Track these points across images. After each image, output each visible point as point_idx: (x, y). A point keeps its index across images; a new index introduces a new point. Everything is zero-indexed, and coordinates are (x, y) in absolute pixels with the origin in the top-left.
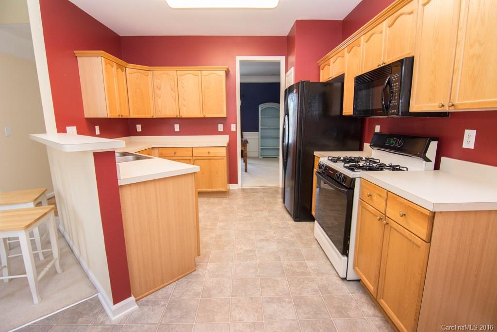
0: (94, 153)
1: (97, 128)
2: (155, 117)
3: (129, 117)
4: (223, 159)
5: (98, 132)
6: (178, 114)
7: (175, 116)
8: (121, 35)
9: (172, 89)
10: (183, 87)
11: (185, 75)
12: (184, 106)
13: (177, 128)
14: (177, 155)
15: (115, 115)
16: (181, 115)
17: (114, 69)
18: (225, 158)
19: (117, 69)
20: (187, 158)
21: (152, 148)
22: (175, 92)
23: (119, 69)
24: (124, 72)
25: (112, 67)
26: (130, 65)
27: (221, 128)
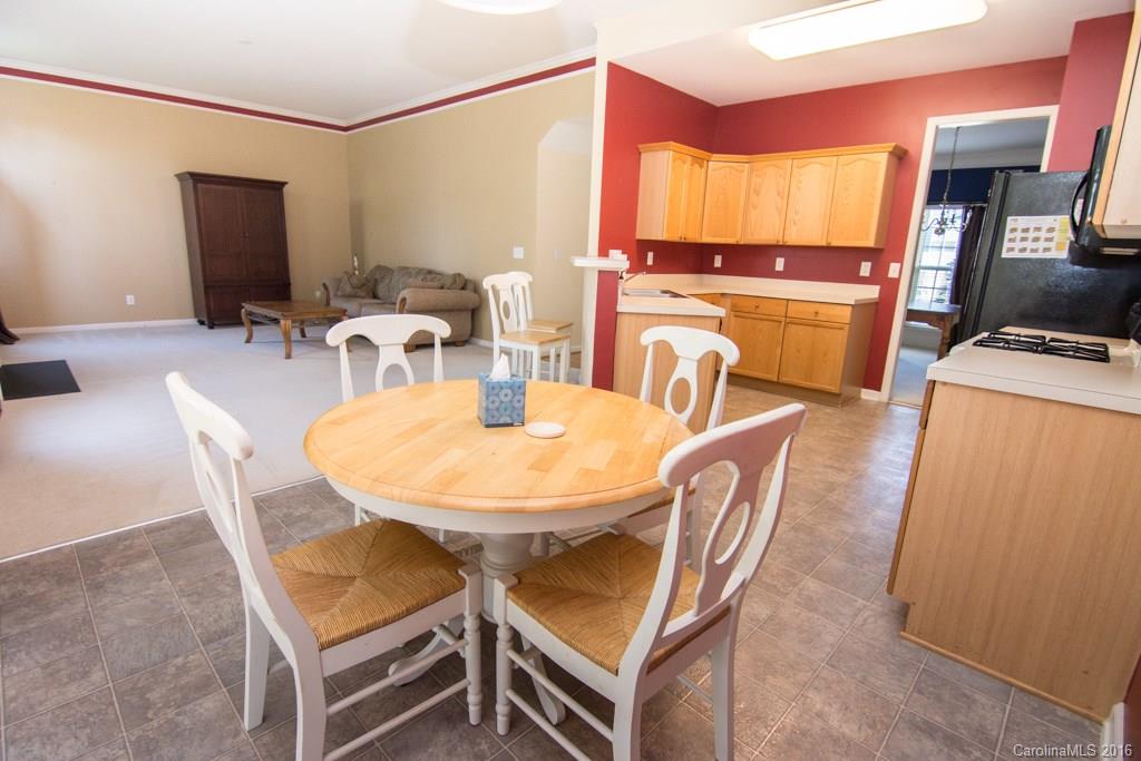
0: (600, 272)
1: (650, 255)
2: (742, 243)
3: (699, 241)
4: (841, 329)
5: (650, 262)
6: (780, 238)
7: (774, 243)
8: (718, 105)
9: (779, 194)
10: (799, 188)
11: (806, 165)
12: (795, 223)
13: (780, 264)
14: (759, 311)
15: (674, 237)
16: (786, 239)
17: (687, 167)
18: (847, 327)
19: (692, 165)
20: (776, 318)
21: (722, 294)
22: (782, 198)
23: (696, 165)
24: (703, 170)
25: (684, 163)
26: (716, 156)
27: (865, 269)
